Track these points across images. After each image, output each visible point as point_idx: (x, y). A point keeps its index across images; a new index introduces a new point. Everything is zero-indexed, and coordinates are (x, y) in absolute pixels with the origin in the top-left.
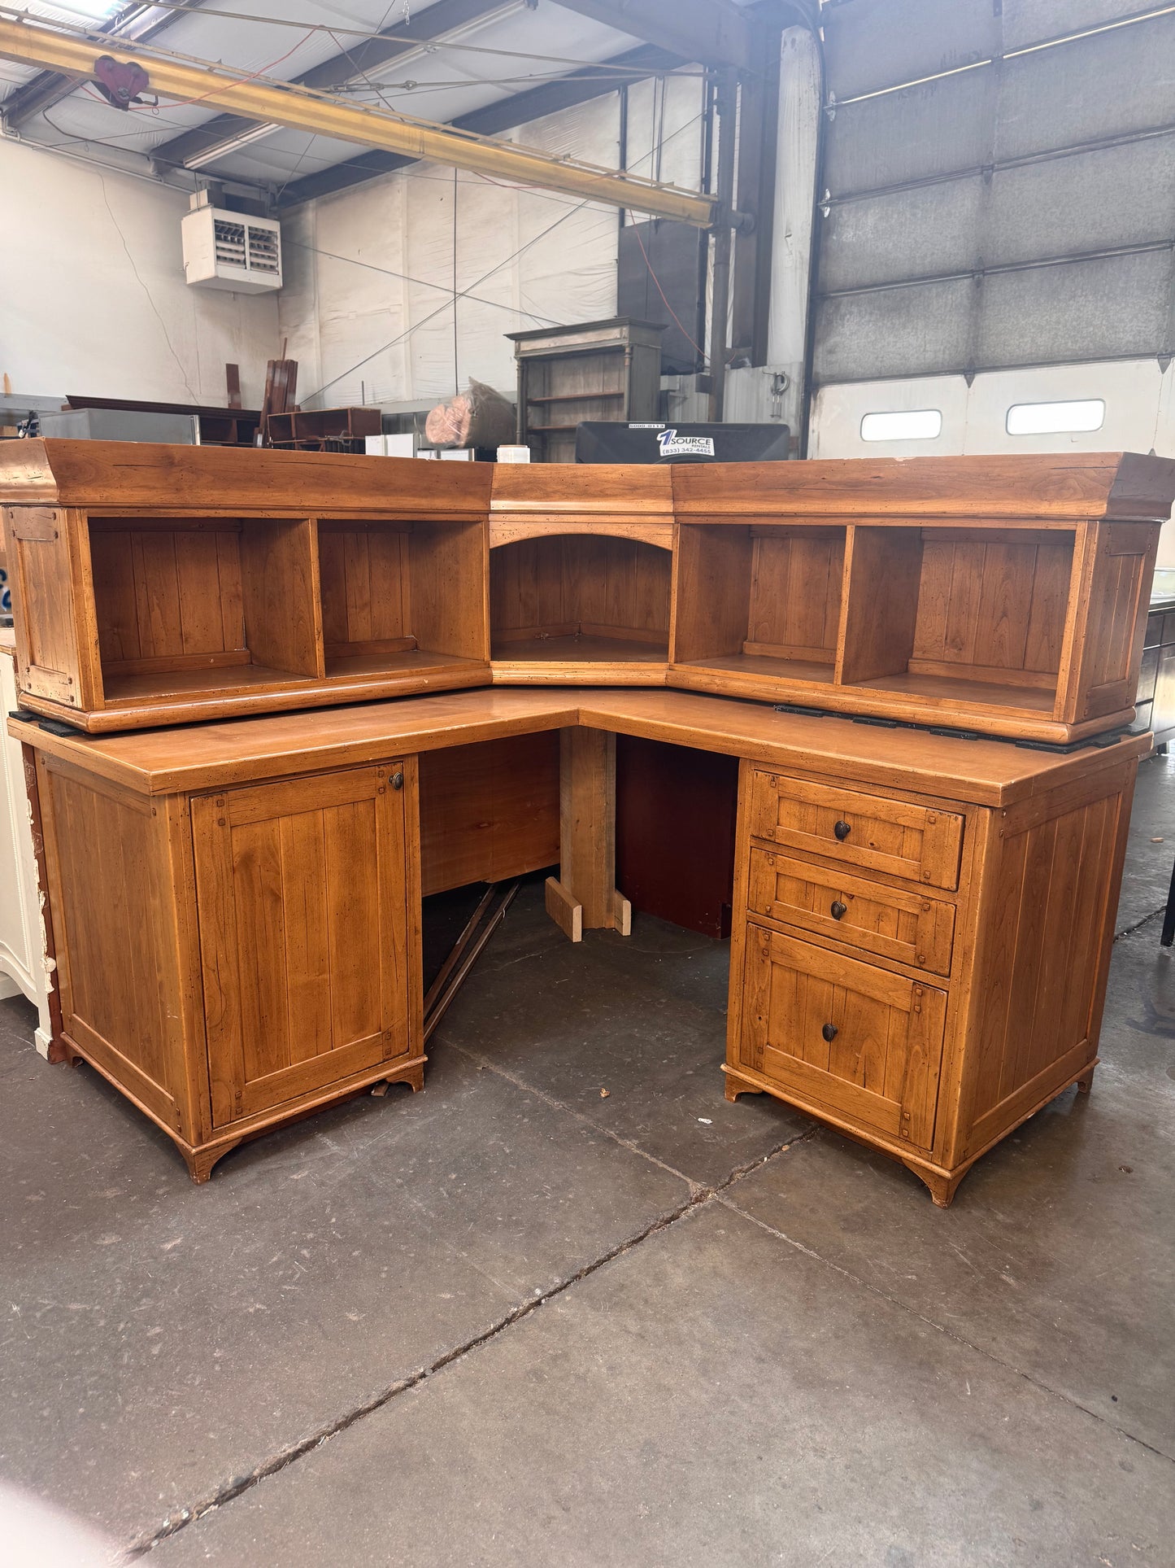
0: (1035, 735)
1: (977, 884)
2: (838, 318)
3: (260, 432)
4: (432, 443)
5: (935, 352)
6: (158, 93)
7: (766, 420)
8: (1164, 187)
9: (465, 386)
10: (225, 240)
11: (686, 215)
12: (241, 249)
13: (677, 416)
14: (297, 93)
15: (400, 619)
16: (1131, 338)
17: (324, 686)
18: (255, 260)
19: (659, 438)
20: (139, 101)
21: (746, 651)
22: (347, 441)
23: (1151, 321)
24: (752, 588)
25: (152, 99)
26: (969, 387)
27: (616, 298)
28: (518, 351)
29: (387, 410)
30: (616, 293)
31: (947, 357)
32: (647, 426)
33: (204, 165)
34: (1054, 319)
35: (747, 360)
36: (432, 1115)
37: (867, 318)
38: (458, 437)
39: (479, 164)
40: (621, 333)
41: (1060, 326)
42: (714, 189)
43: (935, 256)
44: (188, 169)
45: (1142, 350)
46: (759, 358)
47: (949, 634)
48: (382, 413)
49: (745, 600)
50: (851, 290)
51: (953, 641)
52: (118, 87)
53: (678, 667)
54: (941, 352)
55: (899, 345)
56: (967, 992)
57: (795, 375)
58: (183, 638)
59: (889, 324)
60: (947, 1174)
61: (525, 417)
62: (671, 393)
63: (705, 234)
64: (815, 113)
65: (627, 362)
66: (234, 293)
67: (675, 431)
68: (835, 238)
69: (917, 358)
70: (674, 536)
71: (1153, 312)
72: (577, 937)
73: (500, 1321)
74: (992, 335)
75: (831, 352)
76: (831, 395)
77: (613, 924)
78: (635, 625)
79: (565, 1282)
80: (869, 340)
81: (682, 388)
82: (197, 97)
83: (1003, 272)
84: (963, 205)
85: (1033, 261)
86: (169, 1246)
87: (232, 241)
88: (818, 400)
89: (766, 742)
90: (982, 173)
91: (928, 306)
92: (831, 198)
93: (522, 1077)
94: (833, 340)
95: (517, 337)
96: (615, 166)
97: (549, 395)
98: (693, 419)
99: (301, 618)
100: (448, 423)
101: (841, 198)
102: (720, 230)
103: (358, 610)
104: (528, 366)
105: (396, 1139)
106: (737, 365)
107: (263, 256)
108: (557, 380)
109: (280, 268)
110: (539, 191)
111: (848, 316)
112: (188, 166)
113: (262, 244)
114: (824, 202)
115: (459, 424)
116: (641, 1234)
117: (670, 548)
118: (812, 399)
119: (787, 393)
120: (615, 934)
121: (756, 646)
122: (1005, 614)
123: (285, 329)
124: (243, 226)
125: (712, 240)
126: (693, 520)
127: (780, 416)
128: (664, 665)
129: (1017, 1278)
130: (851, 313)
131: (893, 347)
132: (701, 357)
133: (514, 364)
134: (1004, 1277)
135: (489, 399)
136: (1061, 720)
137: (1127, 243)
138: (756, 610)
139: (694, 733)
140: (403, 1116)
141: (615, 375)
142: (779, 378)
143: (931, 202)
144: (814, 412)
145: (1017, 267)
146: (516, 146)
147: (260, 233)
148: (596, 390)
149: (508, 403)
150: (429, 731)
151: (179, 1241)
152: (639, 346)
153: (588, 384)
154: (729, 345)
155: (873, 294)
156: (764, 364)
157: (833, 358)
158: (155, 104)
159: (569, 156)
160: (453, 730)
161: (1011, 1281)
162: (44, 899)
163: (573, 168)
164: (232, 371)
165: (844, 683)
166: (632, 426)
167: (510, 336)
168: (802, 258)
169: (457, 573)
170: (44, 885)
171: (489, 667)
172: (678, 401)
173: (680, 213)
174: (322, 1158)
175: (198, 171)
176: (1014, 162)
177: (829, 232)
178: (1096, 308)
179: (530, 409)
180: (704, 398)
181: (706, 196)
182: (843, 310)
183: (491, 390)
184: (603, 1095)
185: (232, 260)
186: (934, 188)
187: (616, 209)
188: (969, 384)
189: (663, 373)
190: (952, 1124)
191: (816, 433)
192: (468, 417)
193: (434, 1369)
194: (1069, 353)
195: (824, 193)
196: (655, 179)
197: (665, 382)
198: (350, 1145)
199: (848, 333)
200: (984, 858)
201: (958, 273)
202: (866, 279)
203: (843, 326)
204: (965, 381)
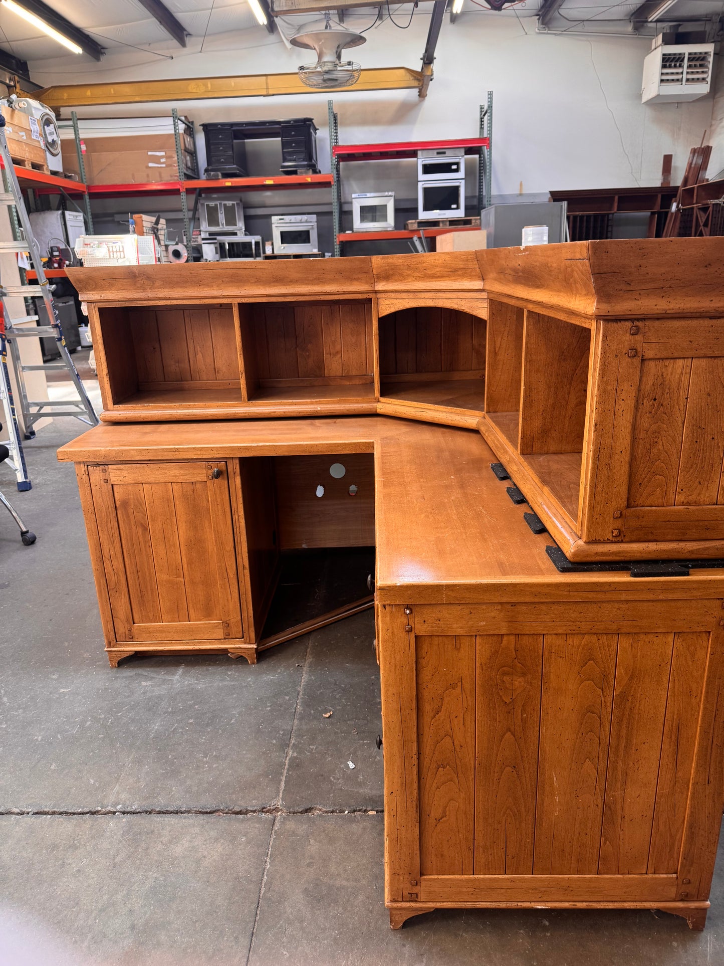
10: (670, 67)
12: (680, 70)
18: (690, 76)
33: (662, 15)
44: (651, 22)
53: (489, 416)
66: (678, 103)
70: (487, 309)
79: (138, 811)
86: (62, 691)
87: (675, 66)
93: (309, 681)
103: (332, 356)
107: (698, 72)
109: (709, 80)
112: (650, 20)
113: (698, 63)
117: (486, 319)
123: (714, 122)
124: (684, 54)
126: (491, 296)
128: (482, 413)
147: (697, 56)
151: (68, 690)
164: (668, 159)
165: (521, 453)
171: (378, 401)
174: (166, 679)
175: (658, 21)
184: (324, 716)
185: (673, 80)
193: (34, 814)
198: (184, 678)
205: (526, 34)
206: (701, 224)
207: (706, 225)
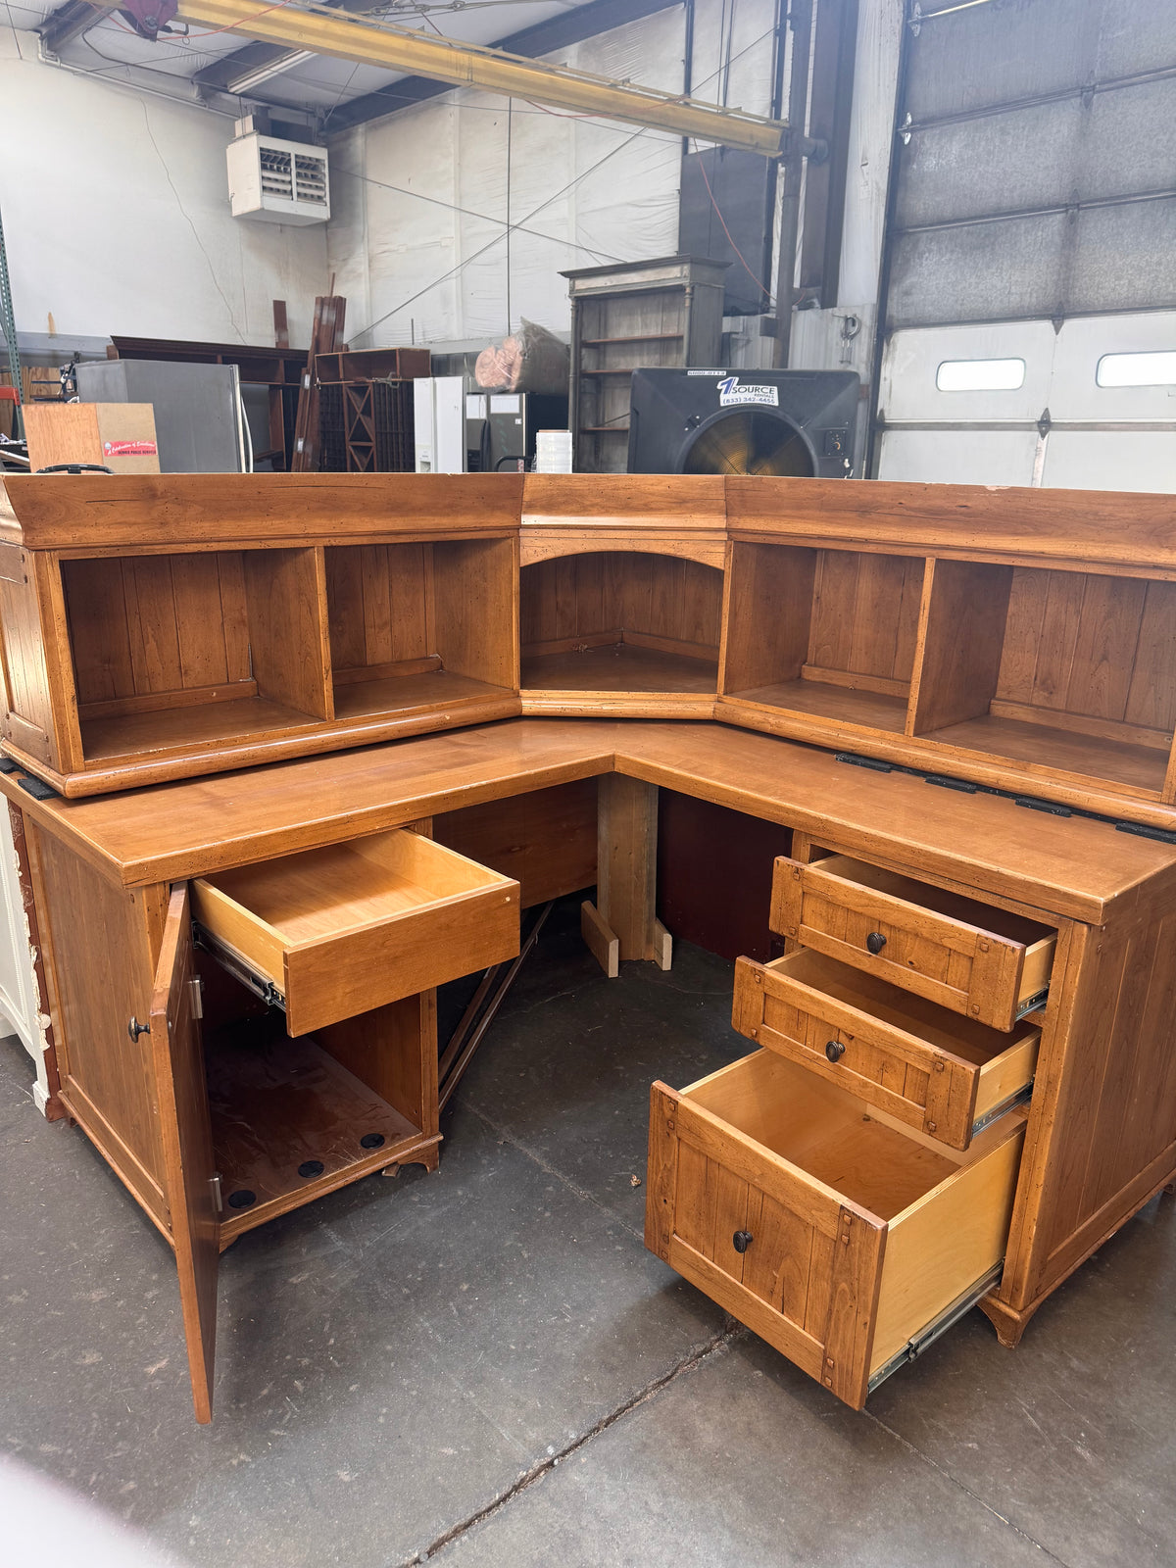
0: (1139, 817)
1: (1068, 1008)
2: (916, 255)
3: (308, 373)
4: (481, 388)
5: (1021, 295)
6: (189, 21)
7: (835, 366)
9: (517, 327)
10: (271, 169)
11: (754, 143)
12: (287, 178)
13: (740, 361)
14: (336, 18)
15: (423, 636)
17: (333, 729)
18: (302, 190)
19: (719, 387)
20: (168, 30)
21: (805, 676)
22: (394, 383)
24: (813, 606)
25: (182, 27)
26: (1057, 334)
27: (677, 232)
28: (572, 290)
29: (437, 350)
30: (677, 226)
31: (1034, 300)
32: (706, 373)
33: (250, 89)
34: (1155, 259)
35: (815, 301)
36: (446, 1203)
37: (948, 256)
38: (509, 381)
39: (532, 91)
40: (682, 272)
41: (1162, 268)
42: (785, 115)
43: (1025, 189)
44: (233, 94)
46: (829, 300)
47: (1039, 675)
48: (432, 353)
49: (805, 620)
50: (931, 225)
51: (1043, 683)
52: (146, 15)
53: (728, 699)
54: (1028, 295)
55: (981, 287)
56: (1049, 1125)
57: (867, 318)
58: (182, 671)
59: (971, 264)
60: (1016, 1316)
61: (579, 360)
62: (734, 336)
63: (774, 163)
64: (898, 27)
65: (687, 303)
66: (281, 225)
67: (737, 379)
68: (915, 166)
69: (1001, 301)
70: (727, 555)
72: (613, 972)
73: (506, 1489)
74: (1085, 276)
75: (907, 293)
76: (905, 342)
77: (653, 956)
78: (683, 637)
79: (582, 1437)
80: (949, 280)
81: (746, 331)
82: (230, 24)
83: (1100, 206)
84: (1059, 131)
85: (1135, 195)
86: (152, 1370)
87: (279, 170)
88: (891, 346)
89: (824, 816)
90: (1081, 95)
91: (1015, 243)
92: (912, 124)
93: (546, 1155)
94: (907, 282)
95: (571, 275)
96: (678, 90)
97: (606, 337)
98: (756, 366)
99: (308, 654)
100: (499, 366)
101: (924, 123)
102: (790, 159)
103: (377, 630)
104: (585, 306)
105: (405, 1234)
106: (806, 306)
107: (310, 186)
108: (613, 321)
109: (327, 199)
110: (596, 119)
111: (927, 255)
112: (232, 90)
113: (309, 173)
114: (905, 127)
115: (510, 367)
116: (669, 1373)
117: (722, 568)
118: (885, 344)
119: (858, 336)
120: (654, 967)
121: (817, 671)
122: (1105, 658)
123: (333, 262)
124: (290, 154)
125: (781, 169)
126: (749, 538)
127: (850, 362)
128: (712, 697)
129: (1094, 1451)
130: (930, 251)
131: (975, 288)
132: (767, 298)
133: (569, 303)
134: (1079, 1449)
135: (542, 340)
136: (1171, 801)
138: (818, 632)
139: (742, 796)
140: (415, 1203)
141: (675, 316)
142: (850, 321)
143: (1024, 128)
144: (886, 359)
145: (1117, 201)
146: (572, 71)
147: (307, 162)
148: (654, 332)
149: (563, 344)
150: (444, 792)
151: (164, 1363)
152: (701, 285)
153: (645, 325)
154: (797, 284)
155: (955, 230)
156: (834, 305)
157: (908, 300)
158: (186, 33)
159: (628, 81)
160: (471, 788)
161: (1087, 1455)
162: (36, 954)
163: (635, 94)
164: (280, 308)
165: (916, 734)
166: (691, 373)
167: (564, 274)
168: (878, 189)
169: (485, 591)
170: (35, 939)
171: (518, 696)
172: (741, 344)
173: (748, 141)
174: (325, 1257)
175: (243, 95)
176: (1116, 83)
177: (909, 161)
179: (584, 351)
180: (769, 343)
181: (776, 122)
182: (922, 247)
183: (544, 330)
184: (633, 1184)
185: (278, 190)
186: (1027, 111)
187: (678, 138)
188: (1057, 331)
189: (726, 314)
190: (1024, 1263)
191: (888, 382)
192: (519, 360)
193: (430, 1554)
194: (1169, 298)
195: (906, 117)
196: (721, 104)
197: (728, 324)
198: (355, 1240)
199: (926, 273)
200: (1077, 980)
201: (1050, 207)
202: (948, 214)
203: (921, 265)
204: (1052, 327)
205: (21, 58)
206: (359, 411)
207: (366, 411)
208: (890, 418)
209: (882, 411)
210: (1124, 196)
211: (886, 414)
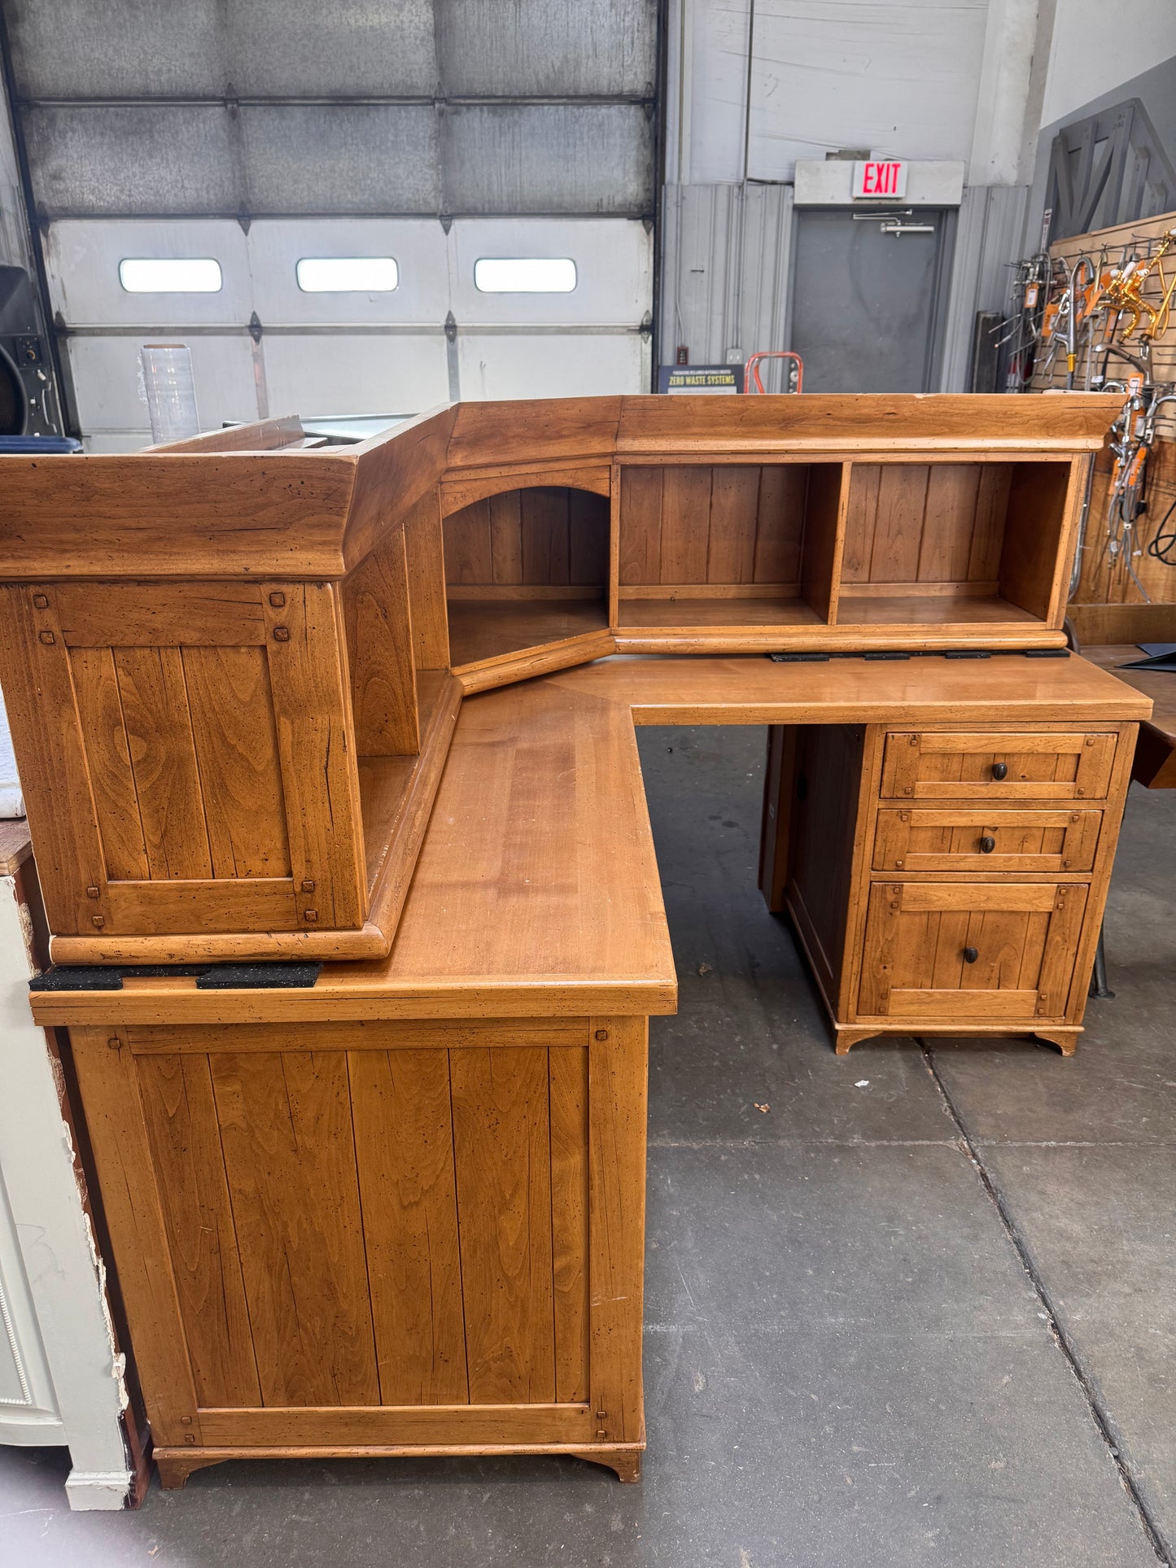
2: (57, 134)
5: (197, 190)
8: (416, 38)
16: (410, 196)
23: (427, 180)
26: (246, 234)
31: (212, 197)
34: (328, 166)
37: (98, 138)
41: (336, 175)
43: (173, 74)
45: (423, 209)
50: (66, 100)
54: (205, 191)
55: (148, 177)
56: (1108, 878)
59: (129, 151)
68: (27, 26)
69: (176, 196)
70: (612, 480)
71: (427, 170)
73: (1068, 1363)
74: (262, 176)
75: (56, 177)
76: (67, 233)
80: (106, 167)
83: (260, 105)
84: (196, 17)
85: (293, 98)
88: (51, 238)
91: (177, 133)
93: (679, 1136)
94: (53, 164)
105: (702, 1276)
111: (70, 134)
117: (611, 496)
118: (41, 235)
126: (633, 460)
130: (74, 131)
131: (141, 179)
137: (389, 93)
144: (49, 253)
145: (275, 101)
155: (99, 110)
157: (60, 186)
174: (685, 1349)
178: (370, 160)
182: (60, 125)
188: (245, 231)
191: (57, 280)
194: (350, 206)
199: (75, 156)
201: (205, 98)
202: (85, 89)
203: (66, 146)
204: (239, 227)
208: (72, 320)
209: (58, 314)
210: (283, 98)
211: (65, 317)
